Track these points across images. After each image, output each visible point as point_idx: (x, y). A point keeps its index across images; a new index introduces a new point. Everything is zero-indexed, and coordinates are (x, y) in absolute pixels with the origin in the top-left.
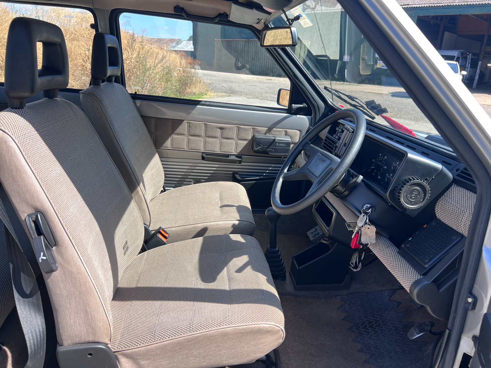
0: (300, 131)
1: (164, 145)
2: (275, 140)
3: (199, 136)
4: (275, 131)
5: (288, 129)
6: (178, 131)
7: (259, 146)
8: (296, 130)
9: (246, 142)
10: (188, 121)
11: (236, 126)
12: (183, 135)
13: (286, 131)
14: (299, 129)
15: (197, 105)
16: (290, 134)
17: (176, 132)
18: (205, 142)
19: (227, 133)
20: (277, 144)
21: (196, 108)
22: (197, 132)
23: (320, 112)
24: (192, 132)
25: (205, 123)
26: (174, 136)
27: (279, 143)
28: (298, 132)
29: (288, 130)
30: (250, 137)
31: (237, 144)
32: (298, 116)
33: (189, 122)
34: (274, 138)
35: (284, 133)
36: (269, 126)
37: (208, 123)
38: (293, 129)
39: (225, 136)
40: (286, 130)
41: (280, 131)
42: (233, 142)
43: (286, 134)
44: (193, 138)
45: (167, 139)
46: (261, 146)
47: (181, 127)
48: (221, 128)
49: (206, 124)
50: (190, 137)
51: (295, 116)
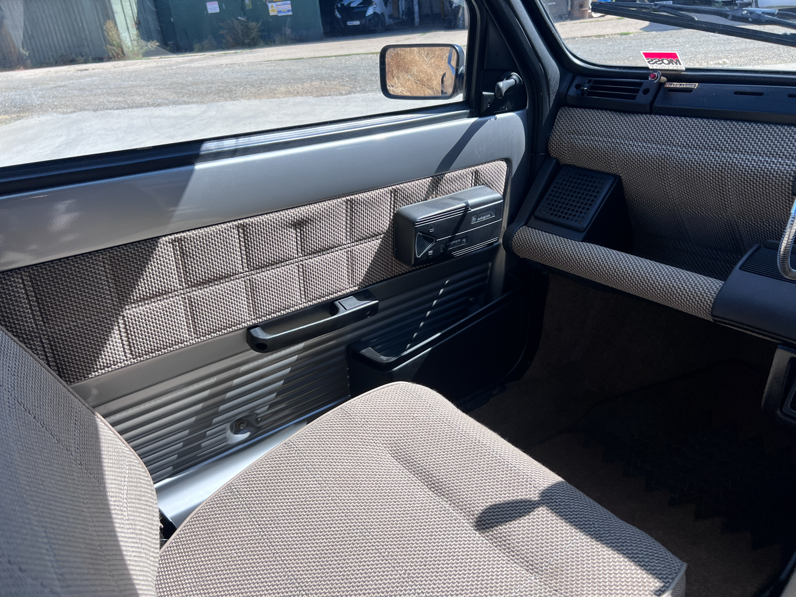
0: (508, 161)
1: (102, 360)
2: (467, 207)
3: (227, 277)
4: (451, 181)
5: (479, 165)
6: (143, 286)
7: (426, 242)
8: (498, 160)
9: (376, 243)
10: (173, 237)
11: (344, 199)
12: (167, 293)
13: (477, 172)
14: (505, 156)
15: (192, 163)
16: (487, 179)
17: (136, 295)
18: (252, 290)
19: (318, 235)
20: (474, 219)
21: (194, 178)
22: (219, 268)
23: (551, 92)
24: (200, 271)
25: (241, 222)
26: (131, 312)
27: (478, 214)
28: (504, 165)
29: (480, 167)
30: (385, 223)
31: (352, 259)
32: (498, 116)
33: (180, 240)
34: (464, 205)
35: (470, 179)
36: (433, 173)
37: (252, 220)
38: (491, 161)
39: (313, 245)
40: (476, 167)
41: (460, 177)
42: (340, 255)
43: (477, 179)
44: (208, 290)
45: (108, 331)
46: (430, 241)
47: (153, 268)
48: (299, 224)
49: (243, 226)
50: (197, 293)
51: (492, 118)
